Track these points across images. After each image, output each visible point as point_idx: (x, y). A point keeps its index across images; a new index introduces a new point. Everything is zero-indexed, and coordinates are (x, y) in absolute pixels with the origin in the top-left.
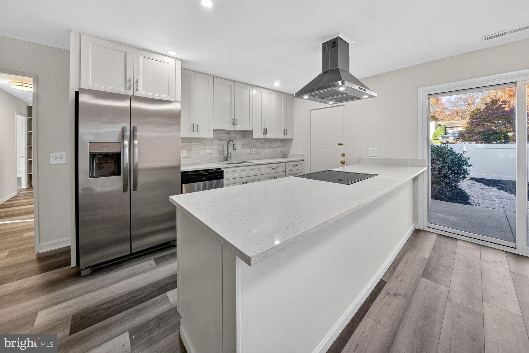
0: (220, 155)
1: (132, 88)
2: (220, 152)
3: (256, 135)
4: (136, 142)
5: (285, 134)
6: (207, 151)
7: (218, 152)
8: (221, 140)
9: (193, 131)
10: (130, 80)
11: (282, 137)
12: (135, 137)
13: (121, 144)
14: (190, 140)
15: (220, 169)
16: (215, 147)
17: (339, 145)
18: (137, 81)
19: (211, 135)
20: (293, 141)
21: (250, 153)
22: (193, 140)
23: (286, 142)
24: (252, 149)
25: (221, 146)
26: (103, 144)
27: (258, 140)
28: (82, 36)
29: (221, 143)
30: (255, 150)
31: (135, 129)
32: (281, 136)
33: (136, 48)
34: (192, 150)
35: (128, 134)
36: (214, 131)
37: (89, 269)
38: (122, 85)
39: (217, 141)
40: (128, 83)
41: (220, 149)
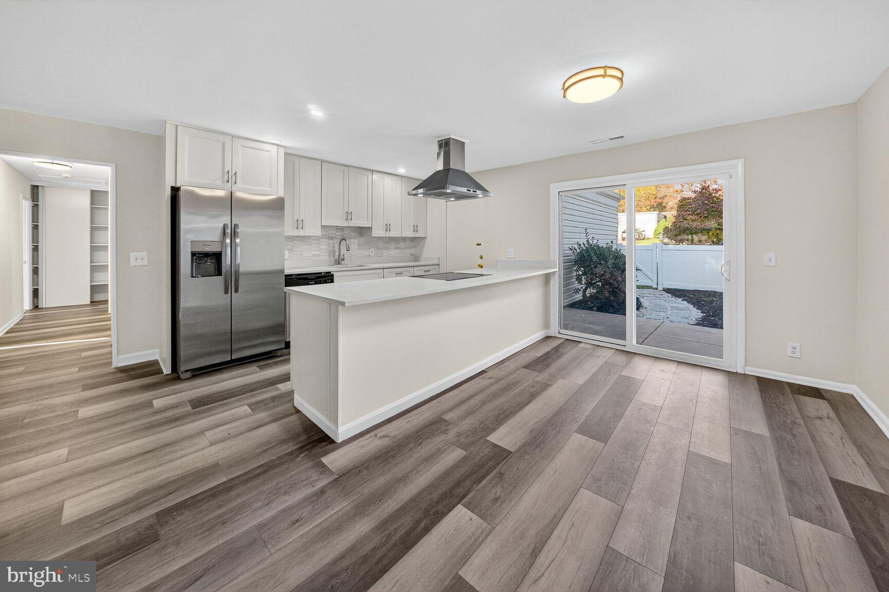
0: (329, 257)
1: (230, 181)
2: (330, 254)
3: (375, 233)
4: (238, 241)
5: (415, 231)
6: (313, 253)
7: (328, 254)
8: (332, 238)
9: (297, 228)
10: (228, 172)
11: (412, 234)
12: (236, 235)
13: (223, 242)
14: (292, 238)
15: (330, 273)
16: (324, 247)
17: (477, 245)
18: (236, 174)
19: (318, 232)
20: (427, 239)
21: (370, 255)
22: (295, 238)
23: (416, 241)
24: (372, 250)
25: (331, 246)
26: (205, 243)
27: (379, 238)
28: (179, 127)
29: (331, 242)
30: (376, 251)
31: (236, 226)
32: (410, 234)
33: (234, 137)
34: (294, 251)
35: (229, 231)
36: (323, 227)
37: (189, 373)
38: (219, 178)
39: (327, 240)
40: (226, 176)
41: (330, 249)
